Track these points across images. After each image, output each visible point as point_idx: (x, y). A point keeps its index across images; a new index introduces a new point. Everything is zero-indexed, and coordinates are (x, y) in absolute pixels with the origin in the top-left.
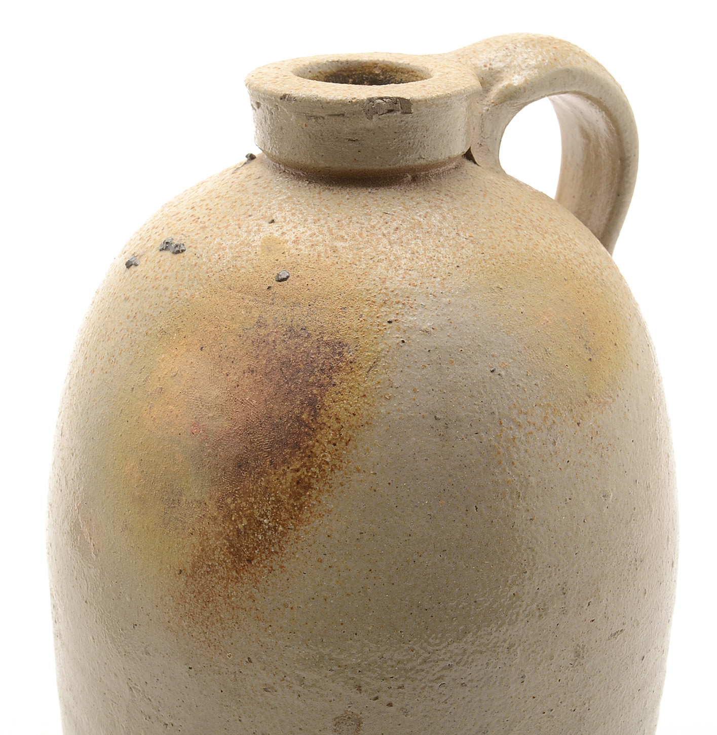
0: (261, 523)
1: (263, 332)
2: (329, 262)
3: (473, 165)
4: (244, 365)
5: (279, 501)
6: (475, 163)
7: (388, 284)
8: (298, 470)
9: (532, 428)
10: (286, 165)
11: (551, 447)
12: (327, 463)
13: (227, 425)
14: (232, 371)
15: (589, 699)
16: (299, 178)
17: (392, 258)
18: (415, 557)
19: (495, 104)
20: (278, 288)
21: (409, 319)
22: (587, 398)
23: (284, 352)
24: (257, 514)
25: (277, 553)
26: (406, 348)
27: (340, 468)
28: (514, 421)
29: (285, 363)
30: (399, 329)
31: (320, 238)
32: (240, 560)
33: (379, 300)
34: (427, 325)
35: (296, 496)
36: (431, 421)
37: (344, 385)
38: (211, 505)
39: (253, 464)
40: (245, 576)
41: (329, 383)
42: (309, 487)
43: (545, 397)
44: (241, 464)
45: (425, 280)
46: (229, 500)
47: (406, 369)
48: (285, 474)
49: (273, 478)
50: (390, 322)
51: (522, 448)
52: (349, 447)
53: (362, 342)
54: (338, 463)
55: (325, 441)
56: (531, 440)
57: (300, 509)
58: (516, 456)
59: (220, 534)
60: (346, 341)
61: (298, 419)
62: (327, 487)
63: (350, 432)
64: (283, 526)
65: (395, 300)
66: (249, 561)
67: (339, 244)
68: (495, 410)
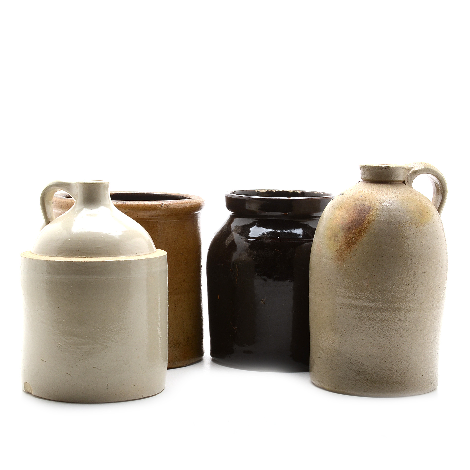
0: (352, 239)
1: (356, 205)
2: (370, 194)
3: (405, 185)
4: (352, 211)
5: (356, 234)
6: (406, 184)
7: (381, 198)
8: (360, 229)
9: (406, 226)
10: (365, 181)
11: (410, 230)
12: (366, 227)
13: (348, 221)
14: (350, 212)
15: (418, 285)
16: (368, 182)
17: (382, 194)
18: (381, 246)
19: (411, 173)
20: (360, 198)
21: (384, 204)
22: (419, 223)
23: (360, 208)
24: (352, 237)
25: (355, 244)
26: (383, 208)
27: (368, 228)
28: (403, 224)
29: (360, 210)
30: (382, 205)
31: (369, 191)
32: (348, 246)
33: (379, 200)
34: (387, 205)
35: (359, 233)
36: (386, 221)
37: (370, 214)
38: (343, 236)
39: (352, 228)
40: (349, 249)
41: (367, 213)
42: (362, 232)
43: (410, 221)
44: (350, 228)
45: (388, 198)
46: (347, 235)
47: (382, 212)
48: (358, 229)
49: (355, 230)
50: (380, 204)
51: (404, 229)
52: (370, 225)
53: (374, 207)
54: (367, 227)
55: (365, 223)
56: (406, 227)
57: (360, 236)
58: (402, 230)
59: (345, 242)
60: (371, 206)
61: (361, 220)
62: (365, 232)
63: (370, 222)
64: (357, 239)
65: (382, 200)
66: (350, 246)
67: (373, 192)
68: (399, 221)
